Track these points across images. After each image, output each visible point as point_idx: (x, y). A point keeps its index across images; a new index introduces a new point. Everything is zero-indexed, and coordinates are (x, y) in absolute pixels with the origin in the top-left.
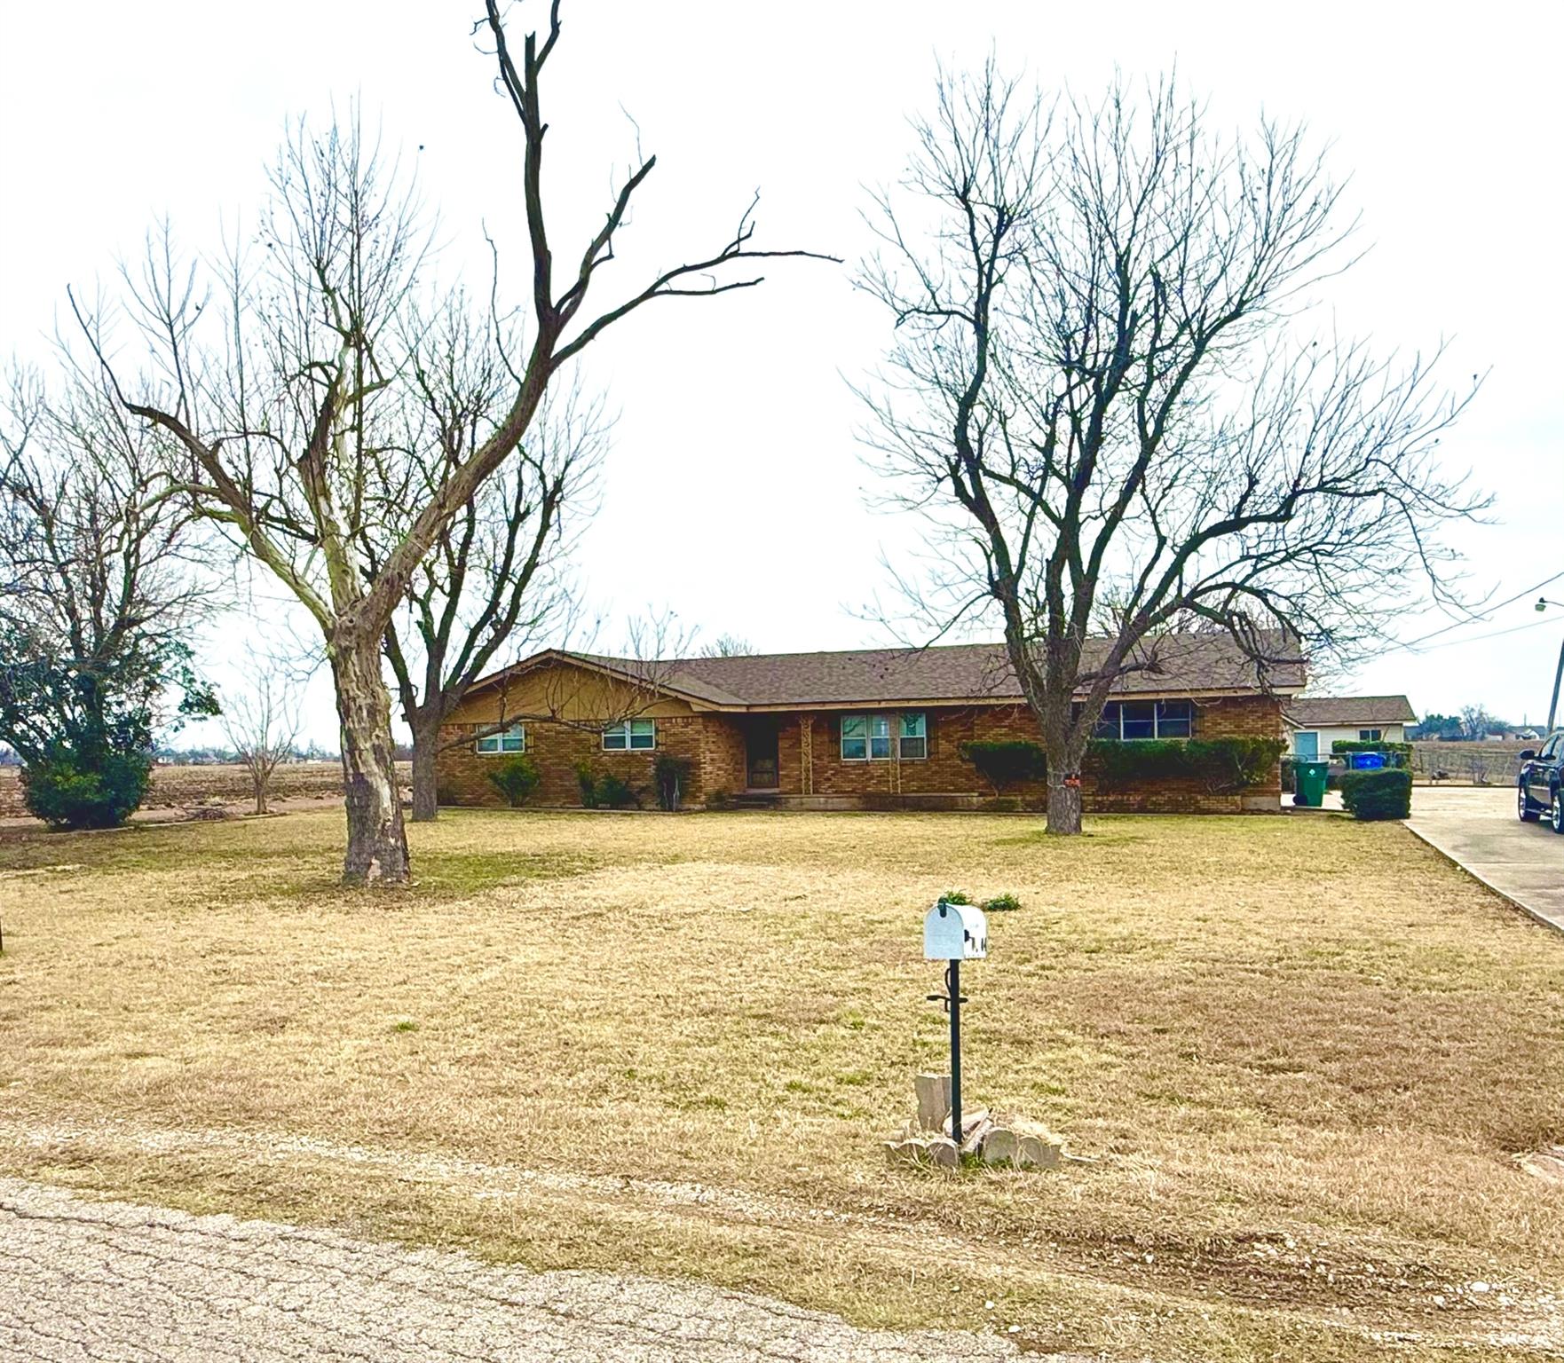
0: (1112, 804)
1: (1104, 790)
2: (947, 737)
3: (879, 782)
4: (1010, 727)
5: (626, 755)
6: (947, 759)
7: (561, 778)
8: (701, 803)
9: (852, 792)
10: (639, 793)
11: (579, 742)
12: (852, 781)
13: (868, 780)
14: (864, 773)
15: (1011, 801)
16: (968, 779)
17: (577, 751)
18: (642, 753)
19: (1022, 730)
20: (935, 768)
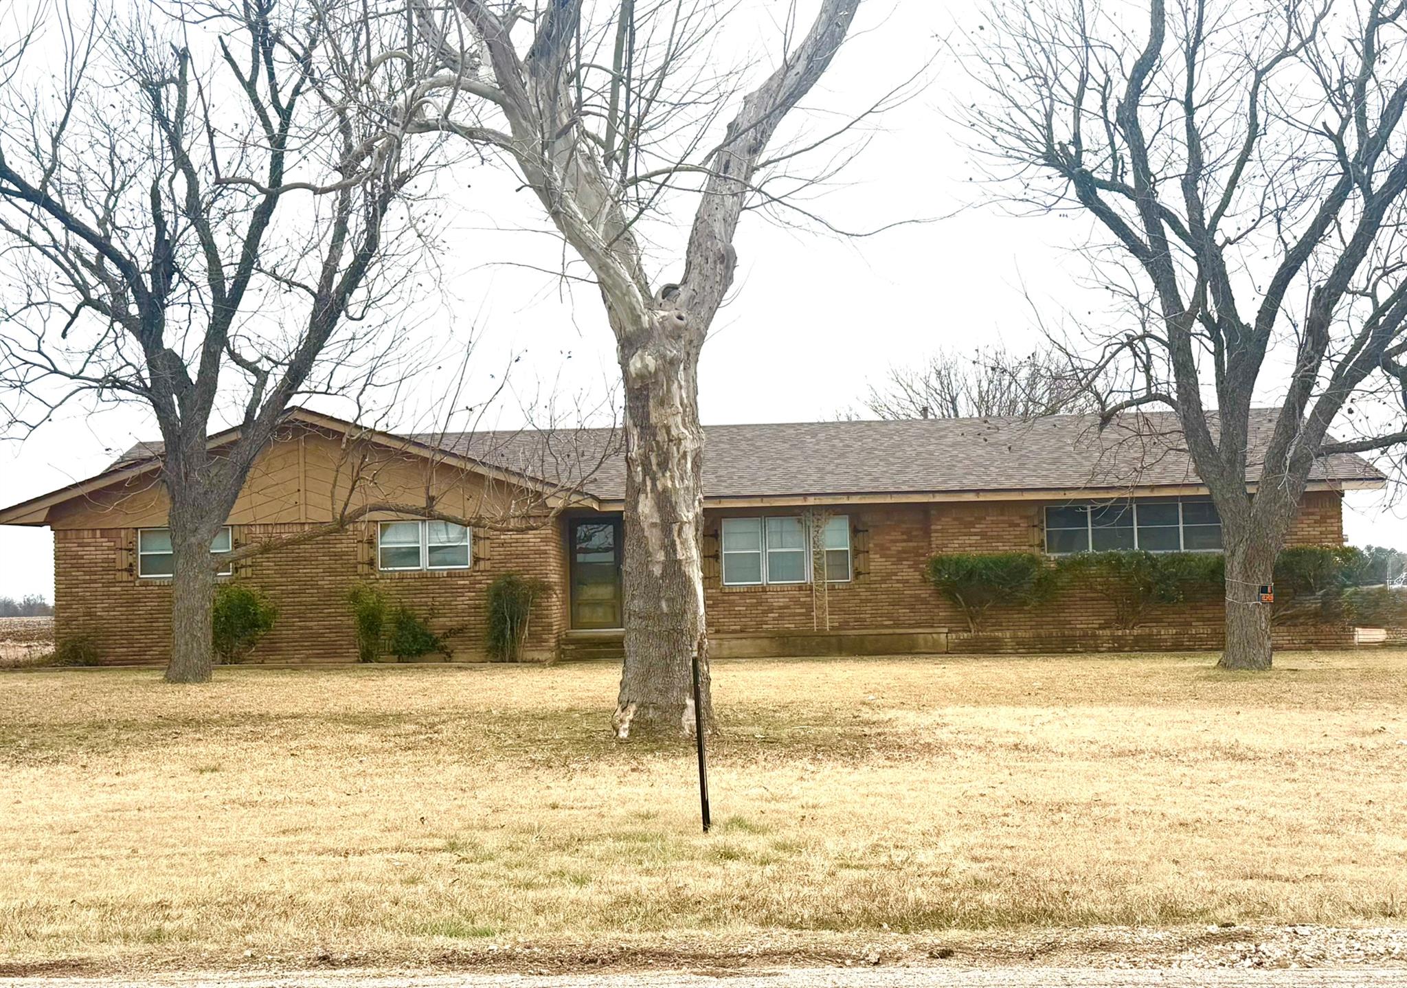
0: (1137, 640)
1: (1122, 621)
2: (883, 550)
3: (781, 617)
4: (983, 535)
5: (422, 576)
6: (883, 581)
7: (302, 617)
8: (551, 650)
9: (742, 631)
10: (445, 636)
11: (338, 556)
12: (738, 615)
13: (765, 612)
14: (760, 604)
15: (997, 639)
16: (912, 608)
17: (332, 572)
18: (450, 574)
19: (999, 538)
20: (864, 595)
